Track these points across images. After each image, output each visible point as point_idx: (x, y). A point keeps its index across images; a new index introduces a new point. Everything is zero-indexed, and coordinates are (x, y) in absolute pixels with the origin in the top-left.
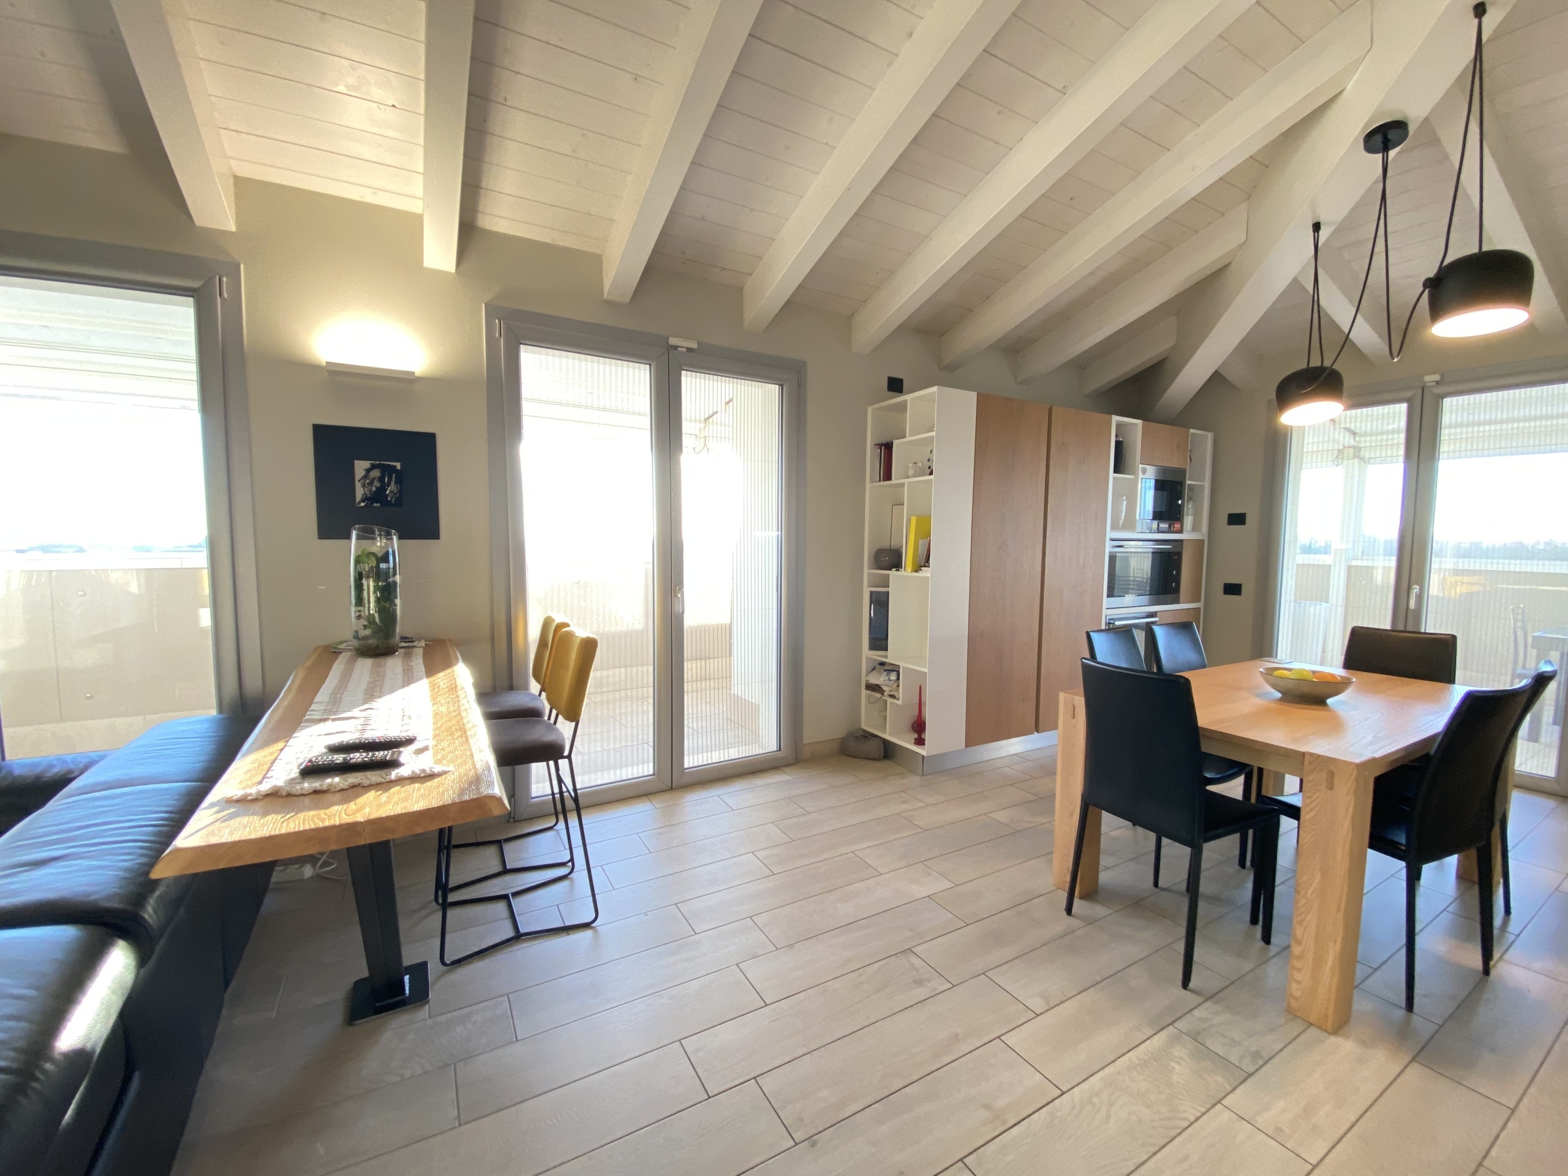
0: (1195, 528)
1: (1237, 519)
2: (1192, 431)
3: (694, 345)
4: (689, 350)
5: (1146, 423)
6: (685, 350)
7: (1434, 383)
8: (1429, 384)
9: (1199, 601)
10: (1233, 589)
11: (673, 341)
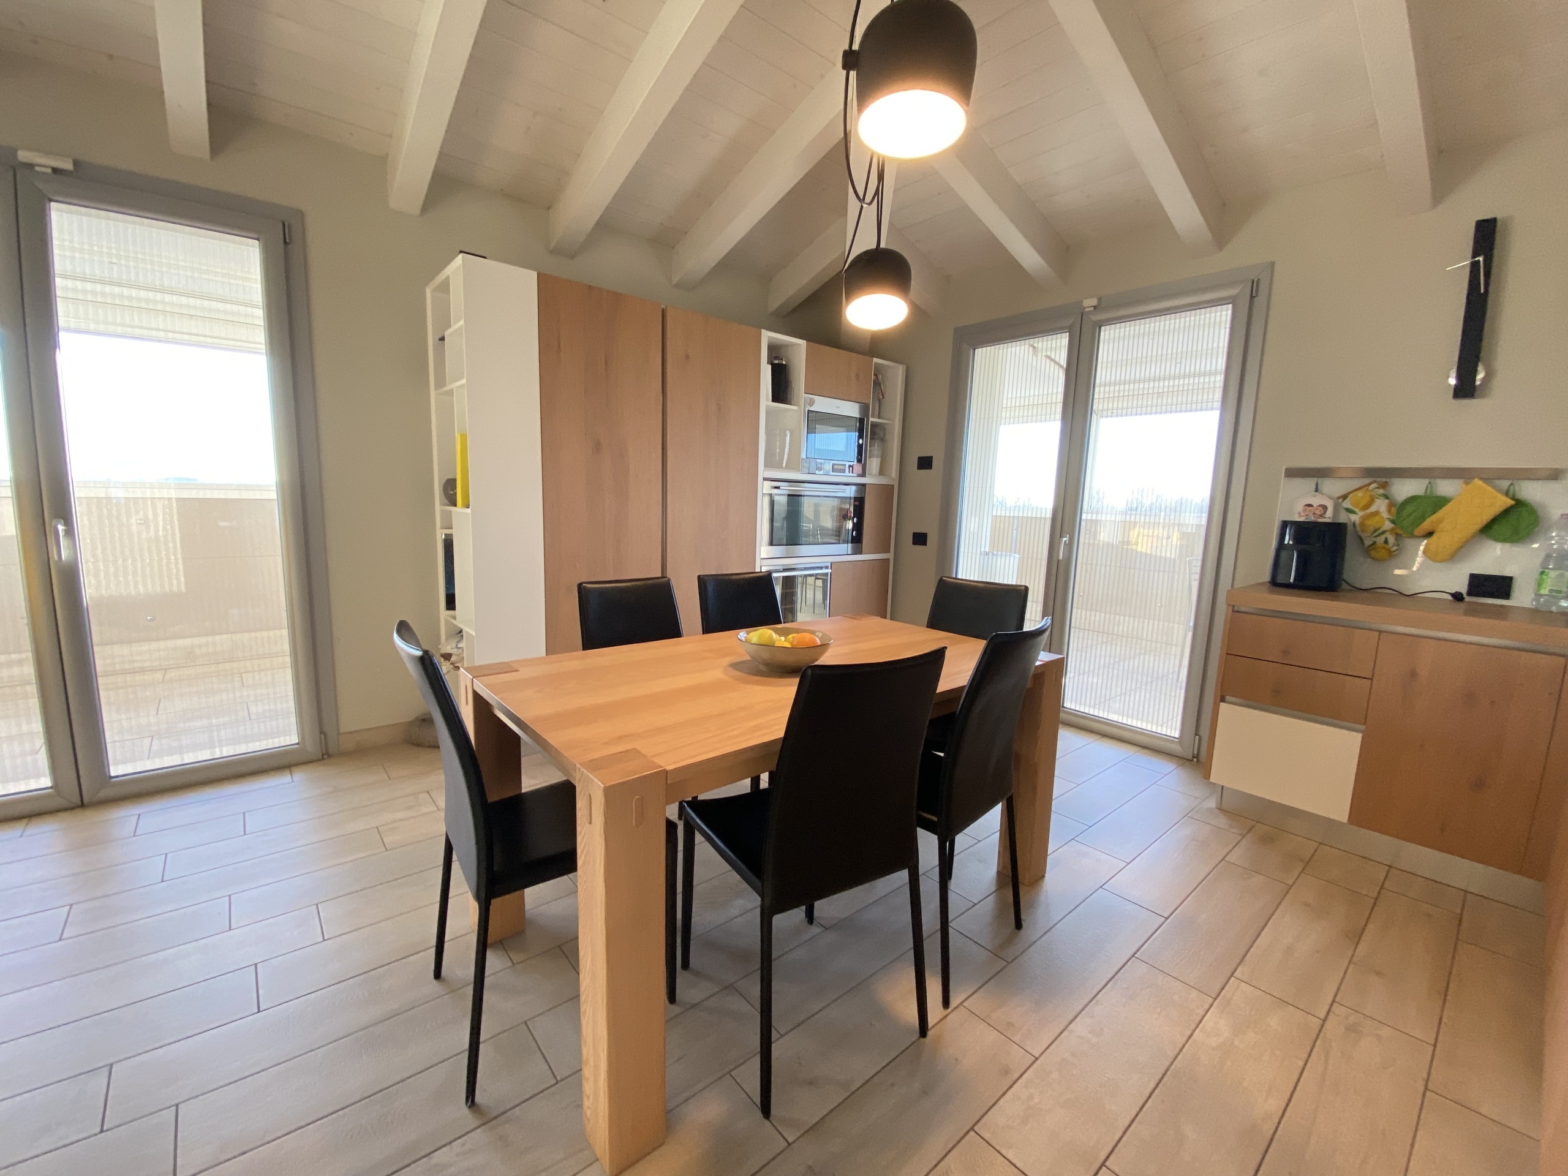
0: (882, 472)
1: (925, 463)
2: (876, 360)
3: (68, 166)
4: (55, 170)
5: (811, 344)
6: (49, 171)
7: (1092, 308)
8: (1087, 310)
9: (887, 551)
10: (920, 539)
11: (23, 156)
